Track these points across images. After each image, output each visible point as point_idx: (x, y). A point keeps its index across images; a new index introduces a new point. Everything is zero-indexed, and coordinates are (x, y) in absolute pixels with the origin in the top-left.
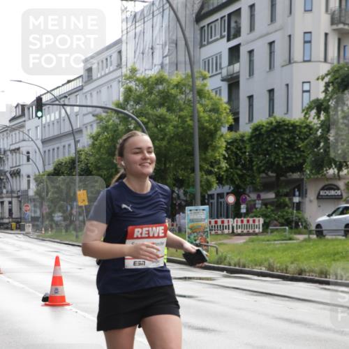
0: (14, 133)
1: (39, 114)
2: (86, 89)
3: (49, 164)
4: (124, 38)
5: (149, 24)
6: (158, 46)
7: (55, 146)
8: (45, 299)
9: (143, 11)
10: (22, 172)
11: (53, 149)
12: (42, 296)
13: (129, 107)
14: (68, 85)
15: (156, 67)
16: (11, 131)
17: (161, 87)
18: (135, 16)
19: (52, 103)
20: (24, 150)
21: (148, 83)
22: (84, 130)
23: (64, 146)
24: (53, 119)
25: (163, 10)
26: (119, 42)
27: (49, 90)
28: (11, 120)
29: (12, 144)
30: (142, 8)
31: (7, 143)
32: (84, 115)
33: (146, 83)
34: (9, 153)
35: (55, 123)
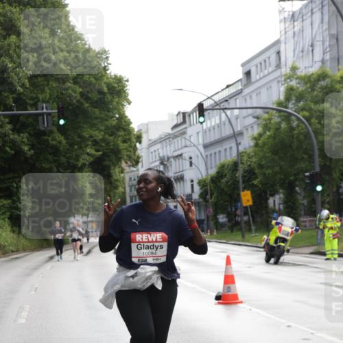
0: (176, 140)
1: (202, 119)
2: (246, 91)
3: (211, 168)
4: (283, 38)
5: (308, 22)
6: (318, 43)
7: (217, 150)
8: (218, 298)
9: (301, 9)
10: (185, 177)
11: (215, 153)
12: (215, 295)
13: (290, 105)
14: (227, 89)
15: (317, 63)
16: (173, 138)
17: (323, 83)
18: (293, 15)
19: (213, 108)
20: (186, 156)
21: (309, 80)
22: (245, 132)
23: (226, 150)
24: (213, 124)
25: (323, 6)
26: (278, 42)
27: (209, 96)
28: (173, 128)
29: (175, 151)
30: (300, 6)
31: (170, 150)
32: (245, 117)
33: (307, 80)
34: (172, 160)
35: (216, 128)
